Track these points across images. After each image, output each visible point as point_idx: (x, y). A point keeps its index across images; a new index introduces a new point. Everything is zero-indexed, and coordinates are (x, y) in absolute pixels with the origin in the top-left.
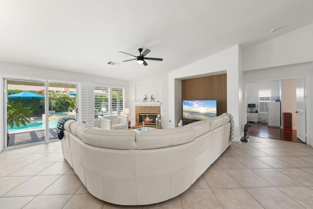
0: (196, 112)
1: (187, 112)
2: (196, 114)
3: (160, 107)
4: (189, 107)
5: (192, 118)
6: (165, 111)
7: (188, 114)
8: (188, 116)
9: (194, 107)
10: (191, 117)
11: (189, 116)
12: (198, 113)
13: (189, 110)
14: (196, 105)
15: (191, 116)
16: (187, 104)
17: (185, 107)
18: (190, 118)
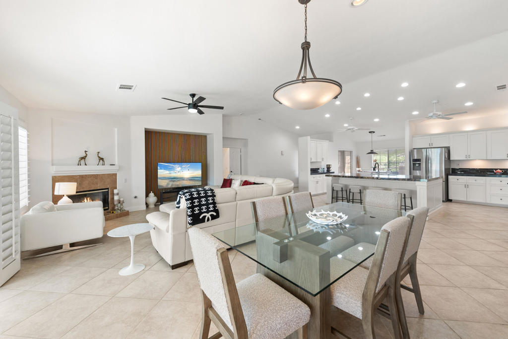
0: (179, 177)
1: (164, 178)
2: (179, 181)
3: (115, 175)
4: (169, 172)
5: (173, 187)
6: (126, 180)
7: (167, 181)
8: (166, 184)
9: (176, 171)
10: (172, 185)
11: (168, 184)
12: (182, 179)
13: (168, 175)
14: (179, 169)
15: (171, 183)
16: (166, 168)
17: (162, 173)
18: (169, 186)
